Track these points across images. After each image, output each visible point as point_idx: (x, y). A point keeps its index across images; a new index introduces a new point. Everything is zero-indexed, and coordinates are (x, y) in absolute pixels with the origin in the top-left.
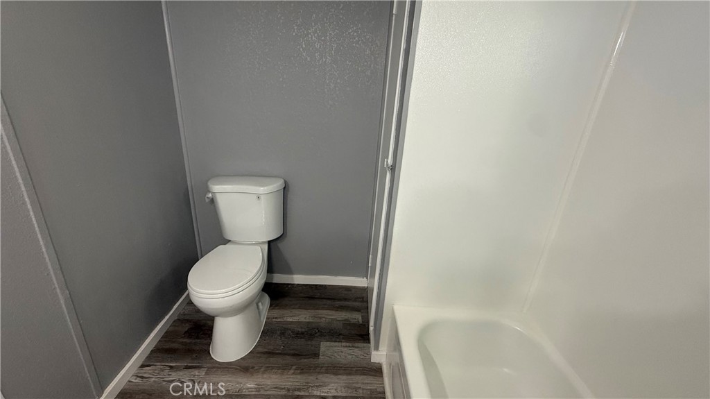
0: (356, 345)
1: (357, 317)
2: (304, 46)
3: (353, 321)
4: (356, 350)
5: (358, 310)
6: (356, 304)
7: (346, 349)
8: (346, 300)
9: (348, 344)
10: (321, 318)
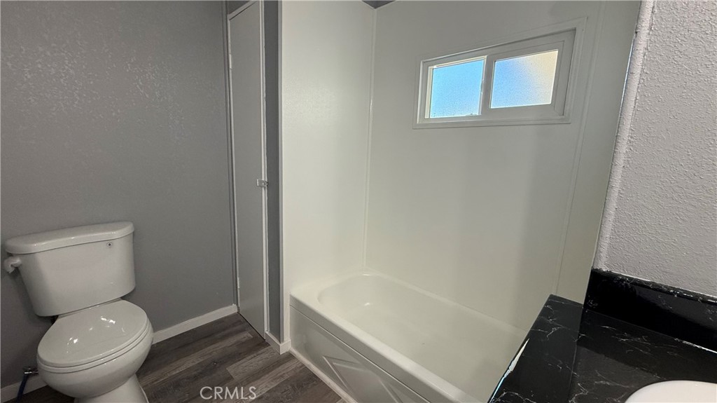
0: (260, 352)
1: (246, 335)
2: (141, 83)
3: (244, 340)
4: (262, 356)
5: (242, 331)
6: (239, 327)
7: (253, 360)
8: (224, 330)
9: (252, 356)
10: (210, 354)
